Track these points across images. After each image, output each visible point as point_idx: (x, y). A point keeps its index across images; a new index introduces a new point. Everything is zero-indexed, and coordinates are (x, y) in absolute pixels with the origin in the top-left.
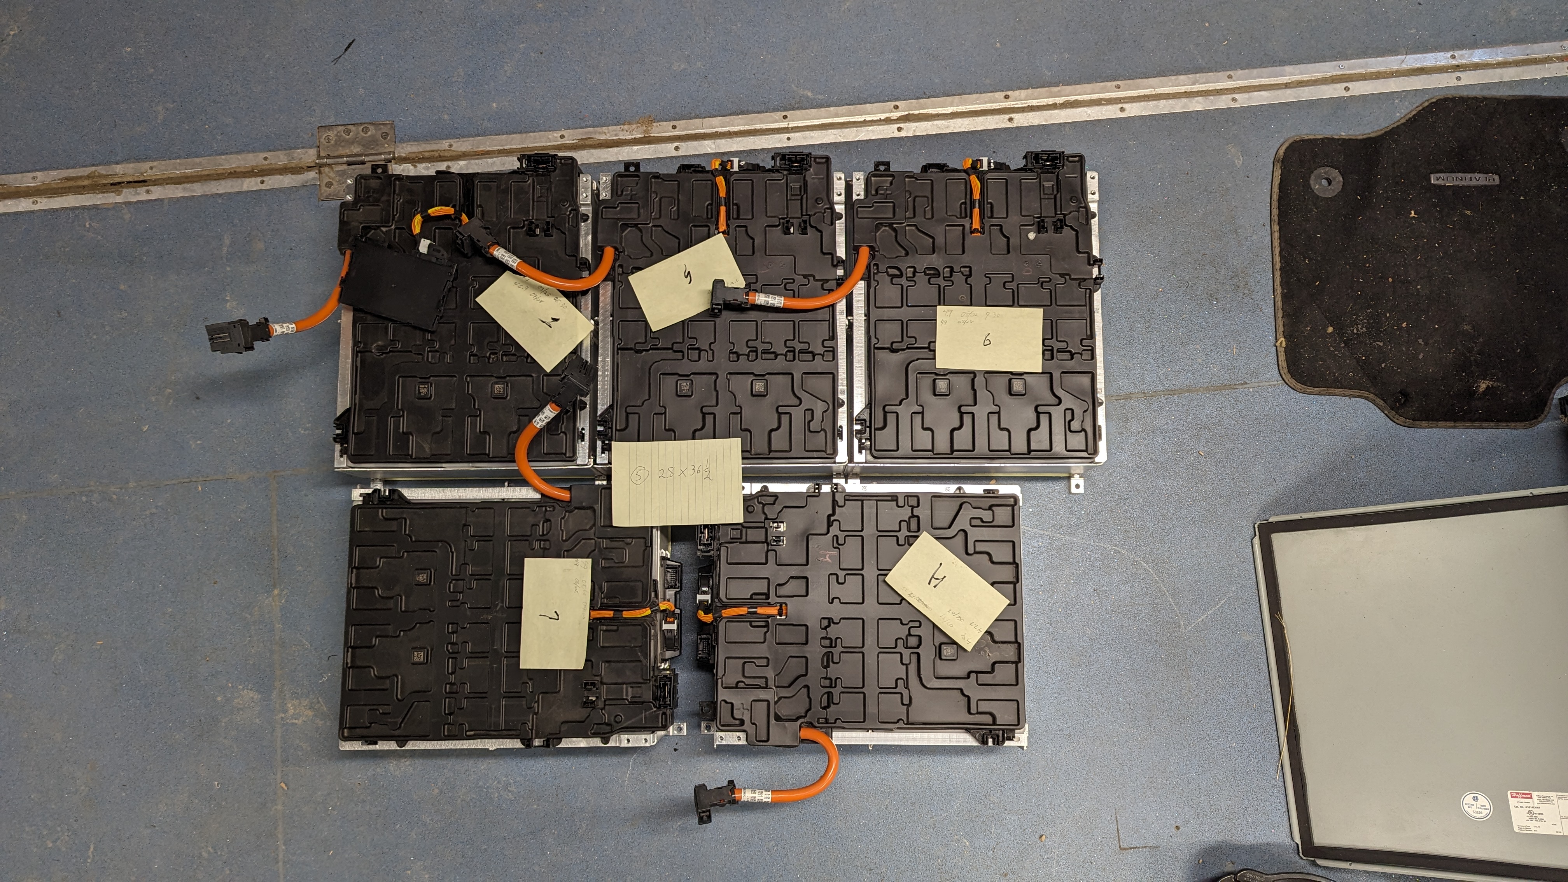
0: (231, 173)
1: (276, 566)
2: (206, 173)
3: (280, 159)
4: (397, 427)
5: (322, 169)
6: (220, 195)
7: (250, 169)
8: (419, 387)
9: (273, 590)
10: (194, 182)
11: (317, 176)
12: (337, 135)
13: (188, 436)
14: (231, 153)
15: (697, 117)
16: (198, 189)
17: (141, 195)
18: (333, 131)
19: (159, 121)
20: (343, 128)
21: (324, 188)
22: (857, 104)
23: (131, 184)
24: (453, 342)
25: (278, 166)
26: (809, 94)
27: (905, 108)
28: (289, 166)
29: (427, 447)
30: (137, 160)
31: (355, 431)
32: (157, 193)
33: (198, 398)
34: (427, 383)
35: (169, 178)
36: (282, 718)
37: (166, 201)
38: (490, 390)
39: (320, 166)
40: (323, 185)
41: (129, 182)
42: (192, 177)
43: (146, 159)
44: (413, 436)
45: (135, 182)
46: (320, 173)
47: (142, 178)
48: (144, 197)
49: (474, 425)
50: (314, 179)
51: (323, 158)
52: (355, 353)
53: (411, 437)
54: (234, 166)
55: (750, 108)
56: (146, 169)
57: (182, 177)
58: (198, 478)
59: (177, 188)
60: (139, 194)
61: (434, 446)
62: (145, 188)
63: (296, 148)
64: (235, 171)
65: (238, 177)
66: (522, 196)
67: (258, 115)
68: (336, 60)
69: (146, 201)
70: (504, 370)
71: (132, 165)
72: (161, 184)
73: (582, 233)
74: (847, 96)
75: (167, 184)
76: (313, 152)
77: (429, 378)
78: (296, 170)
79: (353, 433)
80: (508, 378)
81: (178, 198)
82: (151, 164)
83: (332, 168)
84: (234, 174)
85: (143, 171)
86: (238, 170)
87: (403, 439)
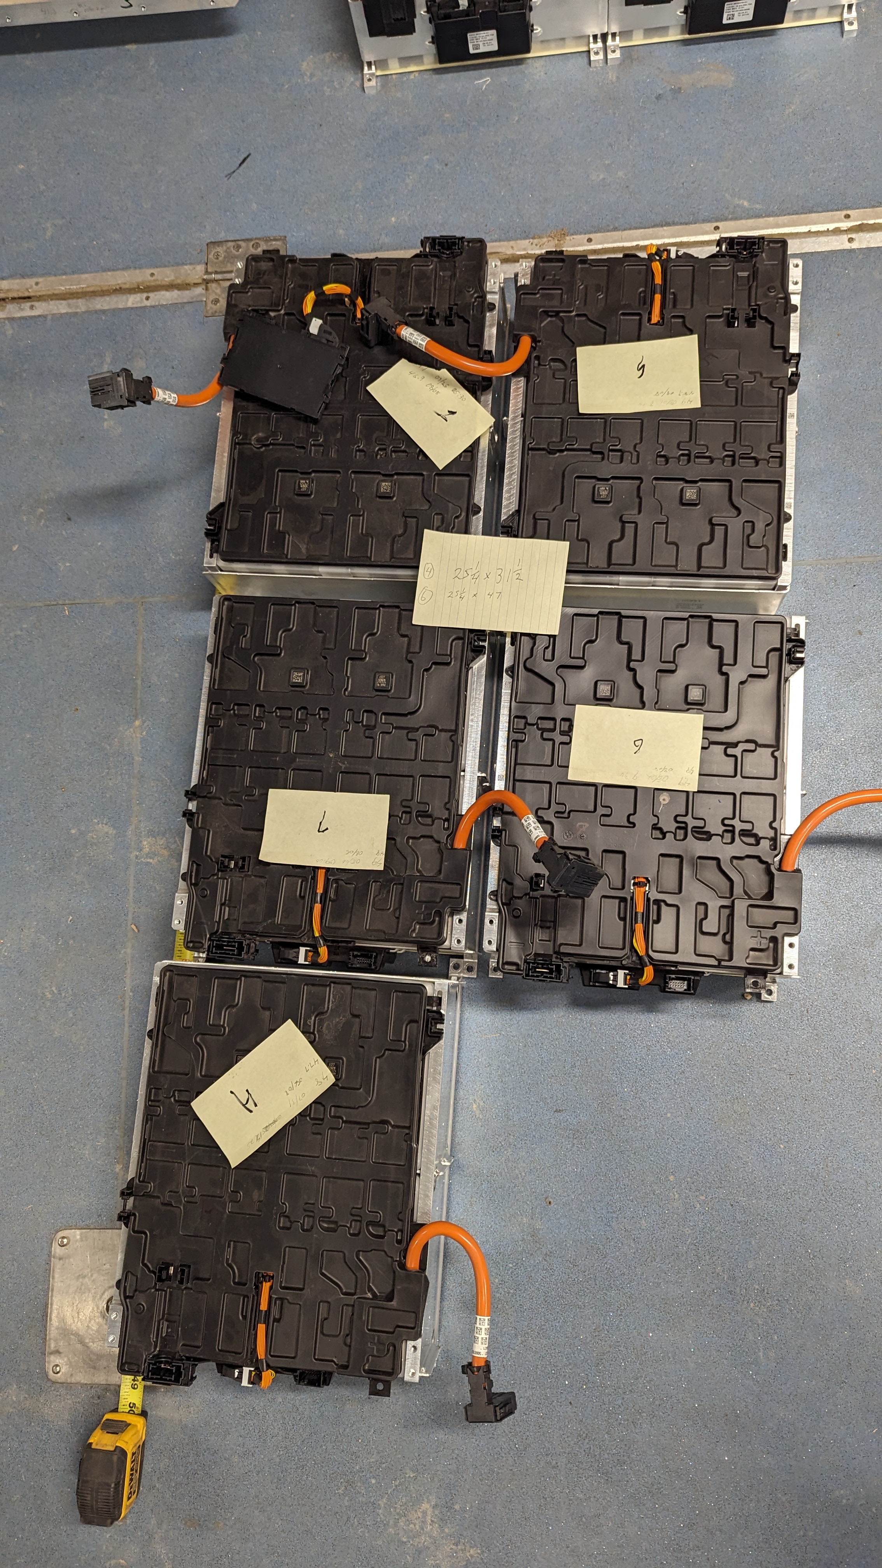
0: (116, 289)
1: (139, 696)
2: (91, 289)
3: (167, 275)
4: (273, 524)
5: (209, 285)
6: (104, 312)
7: (135, 286)
8: (299, 482)
9: (134, 721)
10: (78, 298)
11: (204, 292)
12: (226, 251)
13: (58, 558)
14: (117, 270)
15: (615, 229)
16: (81, 305)
17: (26, 311)
18: (222, 247)
19: (47, 238)
20: (232, 244)
21: (210, 305)
22: (801, 213)
23: (16, 301)
24: (339, 436)
25: (164, 283)
26: (746, 203)
27: (858, 217)
28: (175, 282)
29: (303, 548)
30: (23, 276)
31: (229, 528)
32: (41, 309)
33: (69, 519)
34: (308, 479)
35: (54, 294)
36: (137, 857)
37: (49, 317)
38: (375, 489)
39: (207, 282)
40: (209, 302)
41: (14, 299)
42: (77, 293)
43: (32, 275)
44: (289, 535)
45: (20, 298)
46: (207, 289)
47: (26, 294)
48: (28, 313)
49: (356, 525)
50: (201, 295)
51: (211, 273)
52: (234, 444)
53: (287, 536)
54: (120, 282)
55: (676, 220)
56: (30, 286)
57: (67, 293)
58: (65, 600)
59: (61, 304)
60: (23, 310)
61: (311, 546)
62: (29, 304)
63: (183, 264)
64: (120, 288)
65: (123, 293)
66: (425, 281)
67: (147, 231)
68: (230, 175)
69: (29, 317)
70: (393, 467)
71: (17, 281)
72: (45, 300)
73: (487, 323)
74: (790, 206)
75: (52, 300)
76: (200, 268)
77: (310, 473)
78: (184, 286)
79: (226, 529)
80: (395, 477)
81: (61, 314)
82: (35, 280)
83: (219, 284)
84: (119, 291)
85: (28, 286)
86: (124, 286)
87: (278, 538)
